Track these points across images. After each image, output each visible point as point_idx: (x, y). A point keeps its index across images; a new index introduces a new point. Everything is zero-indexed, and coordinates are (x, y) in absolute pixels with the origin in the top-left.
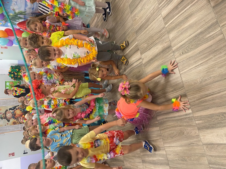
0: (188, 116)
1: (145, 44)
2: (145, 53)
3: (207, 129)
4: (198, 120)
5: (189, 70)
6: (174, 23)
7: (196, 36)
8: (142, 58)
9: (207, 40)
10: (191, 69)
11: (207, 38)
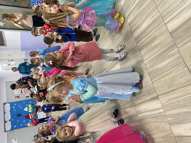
0: (161, 114)
3: (177, 124)
4: (169, 118)
5: (159, 79)
6: (143, 43)
7: (160, 54)
9: (169, 57)
10: (160, 78)
11: (169, 56)
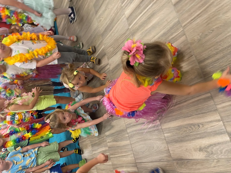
1: (111, 48)
2: (112, 58)
8: (110, 63)
